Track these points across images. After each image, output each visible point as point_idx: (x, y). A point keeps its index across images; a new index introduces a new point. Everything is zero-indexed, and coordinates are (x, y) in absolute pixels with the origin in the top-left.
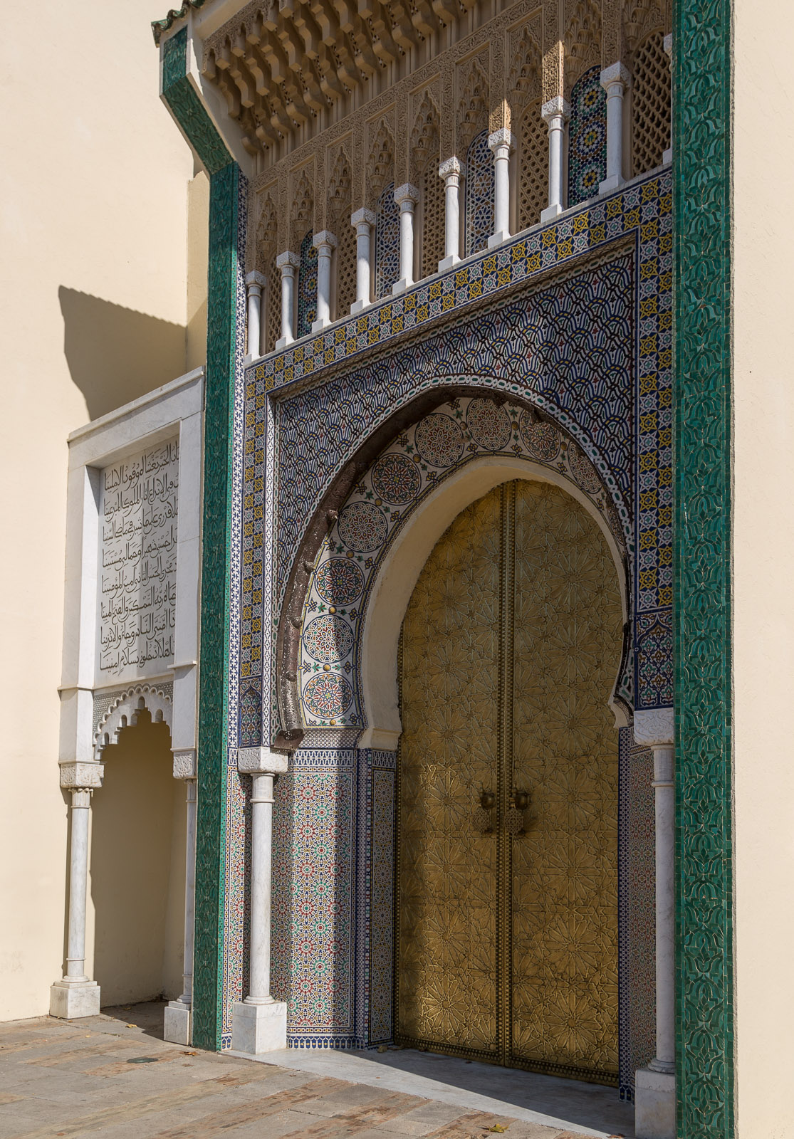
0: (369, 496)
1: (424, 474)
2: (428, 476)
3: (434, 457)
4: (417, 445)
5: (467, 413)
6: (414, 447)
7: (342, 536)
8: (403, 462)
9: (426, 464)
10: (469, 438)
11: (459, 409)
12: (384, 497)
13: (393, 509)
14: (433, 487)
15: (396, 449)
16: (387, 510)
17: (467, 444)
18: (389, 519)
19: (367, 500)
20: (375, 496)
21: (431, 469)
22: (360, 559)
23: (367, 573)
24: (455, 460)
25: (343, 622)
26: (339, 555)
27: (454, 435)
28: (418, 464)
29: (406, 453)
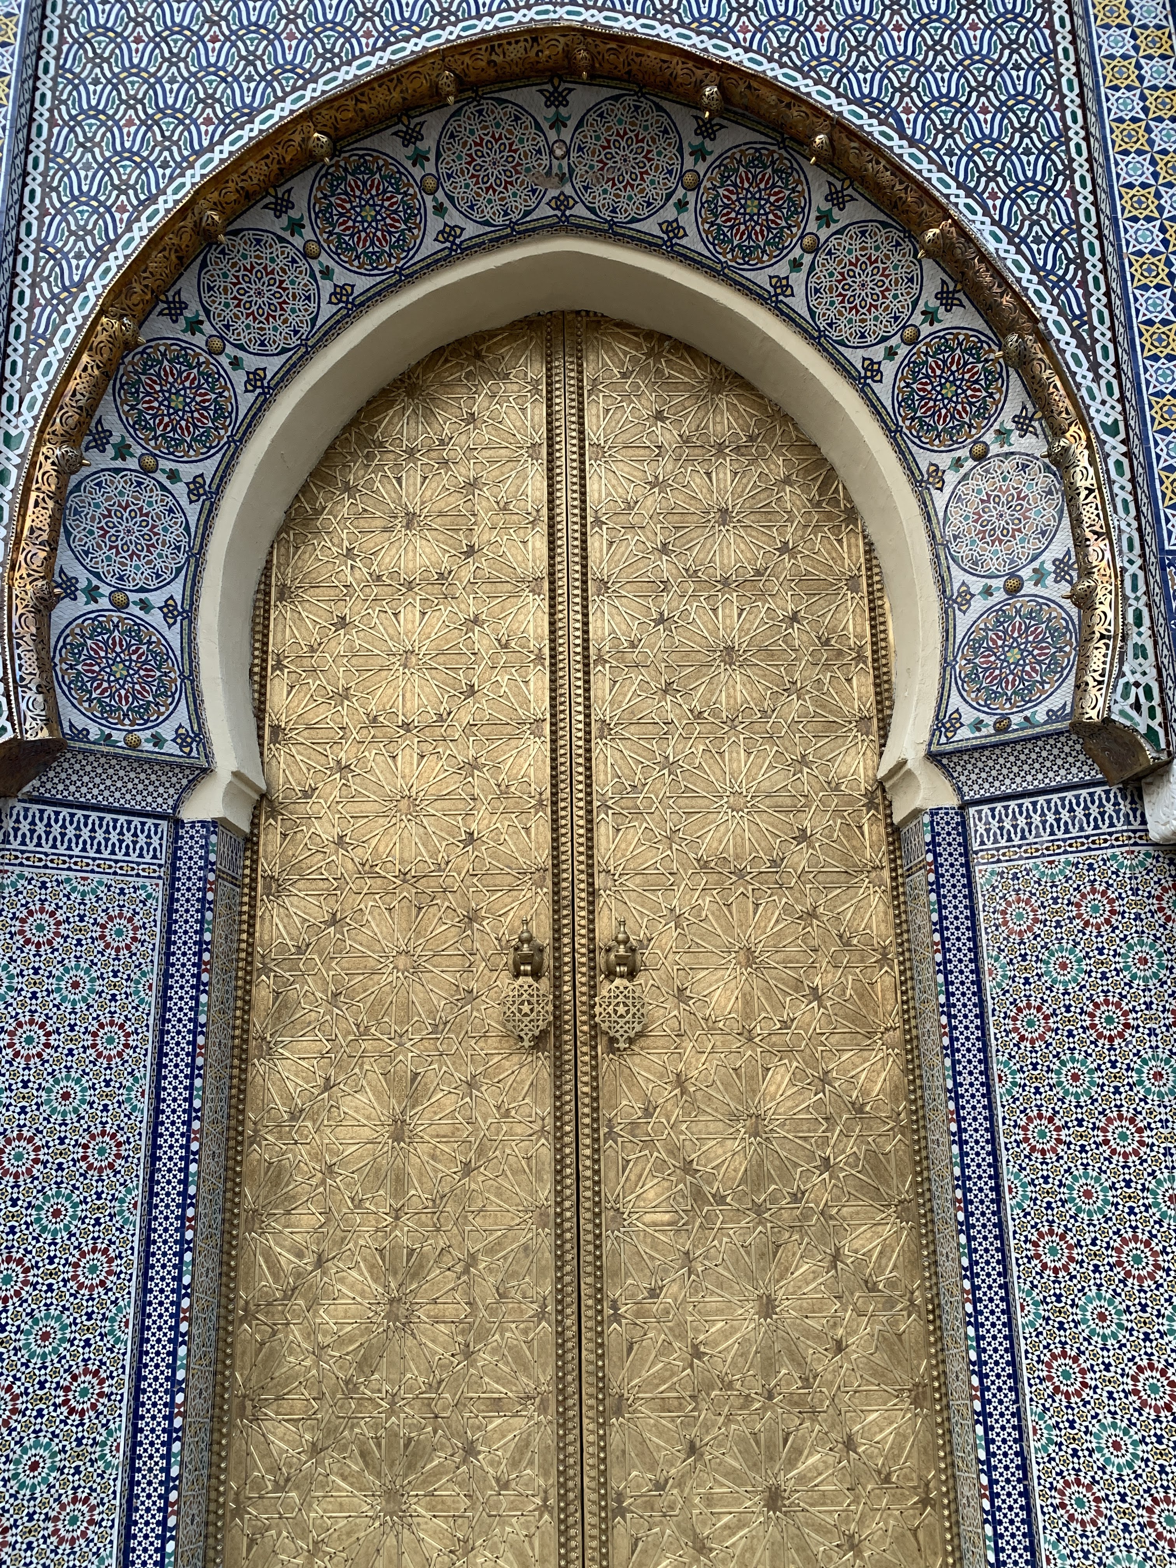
2: (442, 232)
3: (470, 194)
6: (432, 156)
7: (205, 296)
11: (563, 111)
12: (327, 241)
14: (445, 259)
16: (327, 273)
17: (553, 193)
18: (325, 297)
21: (454, 218)
22: (236, 363)
23: (246, 401)
24: (514, 217)
26: (187, 337)
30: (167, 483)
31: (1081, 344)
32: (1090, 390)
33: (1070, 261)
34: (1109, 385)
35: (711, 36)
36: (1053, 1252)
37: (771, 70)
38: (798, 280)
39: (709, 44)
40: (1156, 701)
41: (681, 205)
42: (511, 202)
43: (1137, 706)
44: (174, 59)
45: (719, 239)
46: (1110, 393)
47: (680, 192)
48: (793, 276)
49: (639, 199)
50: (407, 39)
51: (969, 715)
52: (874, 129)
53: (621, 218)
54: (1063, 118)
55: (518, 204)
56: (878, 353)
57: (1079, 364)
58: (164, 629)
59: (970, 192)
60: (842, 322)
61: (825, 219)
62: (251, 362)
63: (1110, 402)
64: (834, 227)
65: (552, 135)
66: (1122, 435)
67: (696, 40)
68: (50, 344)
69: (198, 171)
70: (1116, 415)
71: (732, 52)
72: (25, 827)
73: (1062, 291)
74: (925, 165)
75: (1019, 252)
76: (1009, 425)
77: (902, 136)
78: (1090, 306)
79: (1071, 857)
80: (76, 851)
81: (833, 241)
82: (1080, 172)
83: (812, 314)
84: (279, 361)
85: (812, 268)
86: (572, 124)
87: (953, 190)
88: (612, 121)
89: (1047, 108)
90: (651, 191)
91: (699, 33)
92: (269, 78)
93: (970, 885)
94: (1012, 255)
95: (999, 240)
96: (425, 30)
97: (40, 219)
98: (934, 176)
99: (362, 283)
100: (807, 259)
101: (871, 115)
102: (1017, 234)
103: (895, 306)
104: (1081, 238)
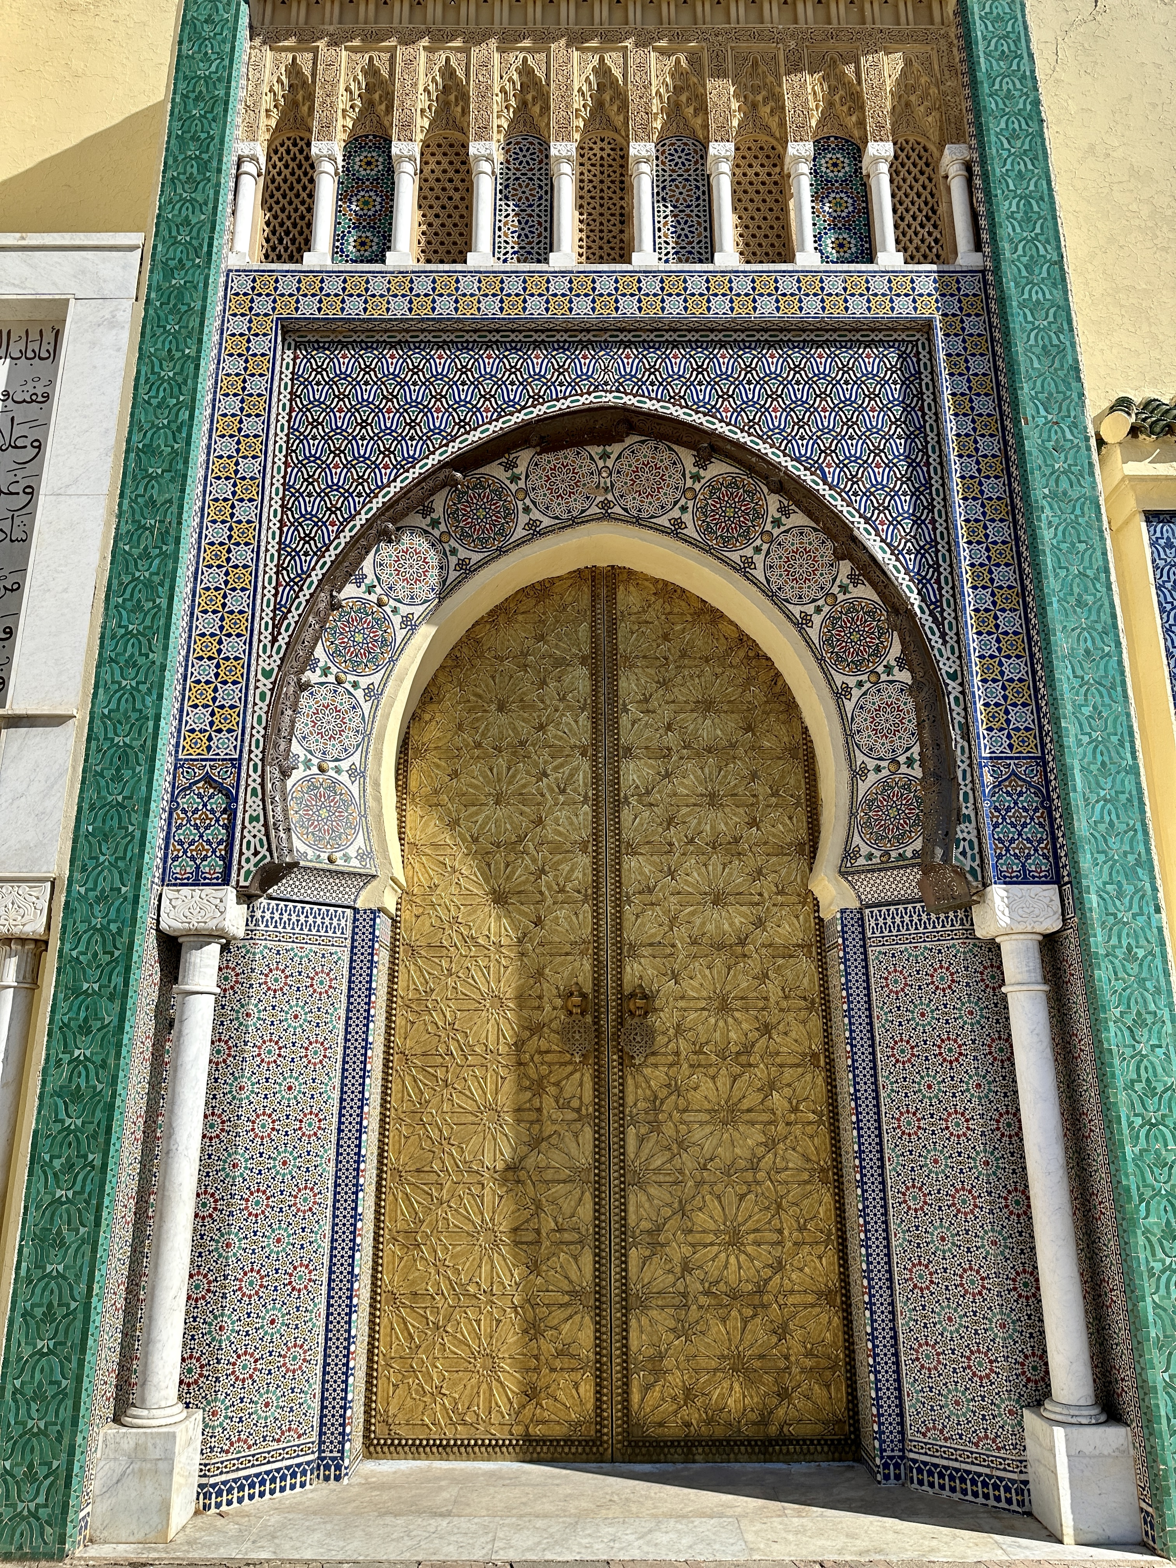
0: (435, 523)
1: (523, 519)
3: (547, 500)
4: (527, 476)
5: (619, 457)
6: (523, 477)
7: (378, 569)
8: (500, 492)
9: (532, 506)
10: (606, 490)
13: (463, 553)
15: (496, 471)
17: (600, 499)
18: (452, 566)
19: (429, 529)
20: (443, 527)
21: (536, 515)
24: (575, 514)
25: (354, 701)
27: (587, 480)
28: (520, 504)
29: (507, 482)
30: (352, 690)
31: (935, 620)
32: (939, 650)
33: (930, 566)
34: (952, 647)
35: (705, 415)
36: (914, 1198)
37: (743, 438)
38: (759, 559)
39: (703, 420)
40: (976, 850)
41: (684, 509)
42: (573, 504)
43: (963, 853)
44: (363, 425)
45: (708, 530)
46: (953, 653)
47: (683, 501)
48: (756, 557)
49: (656, 504)
50: (512, 414)
51: (865, 850)
52: (808, 478)
53: (644, 515)
54: (928, 472)
55: (577, 506)
56: (810, 609)
57: (933, 634)
58: (349, 784)
59: (867, 521)
60: (787, 588)
61: (777, 523)
62: (404, 610)
63: (952, 658)
64: (783, 529)
65: (601, 464)
66: (959, 681)
67: (695, 417)
68: (289, 611)
69: (381, 500)
70: (955, 667)
71: (718, 425)
72: (268, 915)
73: (924, 585)
74: (839, 502)
75: (898, 560)
76: (894, 663)
77: (825, 482)
78: (941, 596)
79: (928, 945)
80: (297, 931)
81: (782, 537)
82: (938, 507)
83: (768, 581)
84: (421, 608)
85: (768, 553)
86: (614, 456)
87: (857, 519)
88: (640, 455)
89: (918, 464)
90: (664, 500)
91: (697, 412)
92: (425, 439)
93: (866, 960)
94: (893, 562)
95: (885, 552)
96: (524, 408)
97: (280, 529)
98: (845, 509)
99: (476, 557)
100: (765, 547)
101: (806, 469)
102: (896, 548)
103: (821, 580)
104: (937, 551)
